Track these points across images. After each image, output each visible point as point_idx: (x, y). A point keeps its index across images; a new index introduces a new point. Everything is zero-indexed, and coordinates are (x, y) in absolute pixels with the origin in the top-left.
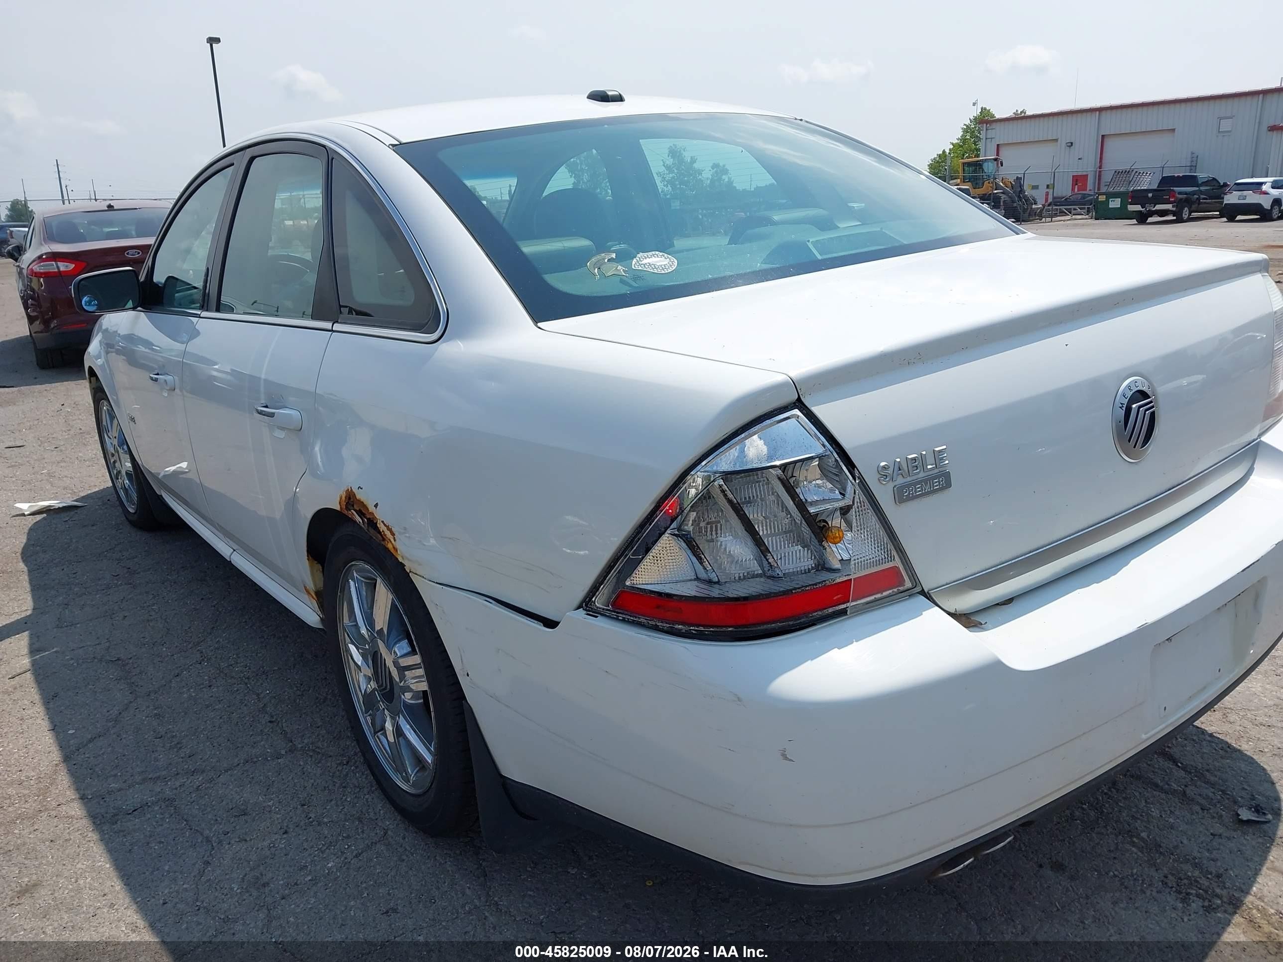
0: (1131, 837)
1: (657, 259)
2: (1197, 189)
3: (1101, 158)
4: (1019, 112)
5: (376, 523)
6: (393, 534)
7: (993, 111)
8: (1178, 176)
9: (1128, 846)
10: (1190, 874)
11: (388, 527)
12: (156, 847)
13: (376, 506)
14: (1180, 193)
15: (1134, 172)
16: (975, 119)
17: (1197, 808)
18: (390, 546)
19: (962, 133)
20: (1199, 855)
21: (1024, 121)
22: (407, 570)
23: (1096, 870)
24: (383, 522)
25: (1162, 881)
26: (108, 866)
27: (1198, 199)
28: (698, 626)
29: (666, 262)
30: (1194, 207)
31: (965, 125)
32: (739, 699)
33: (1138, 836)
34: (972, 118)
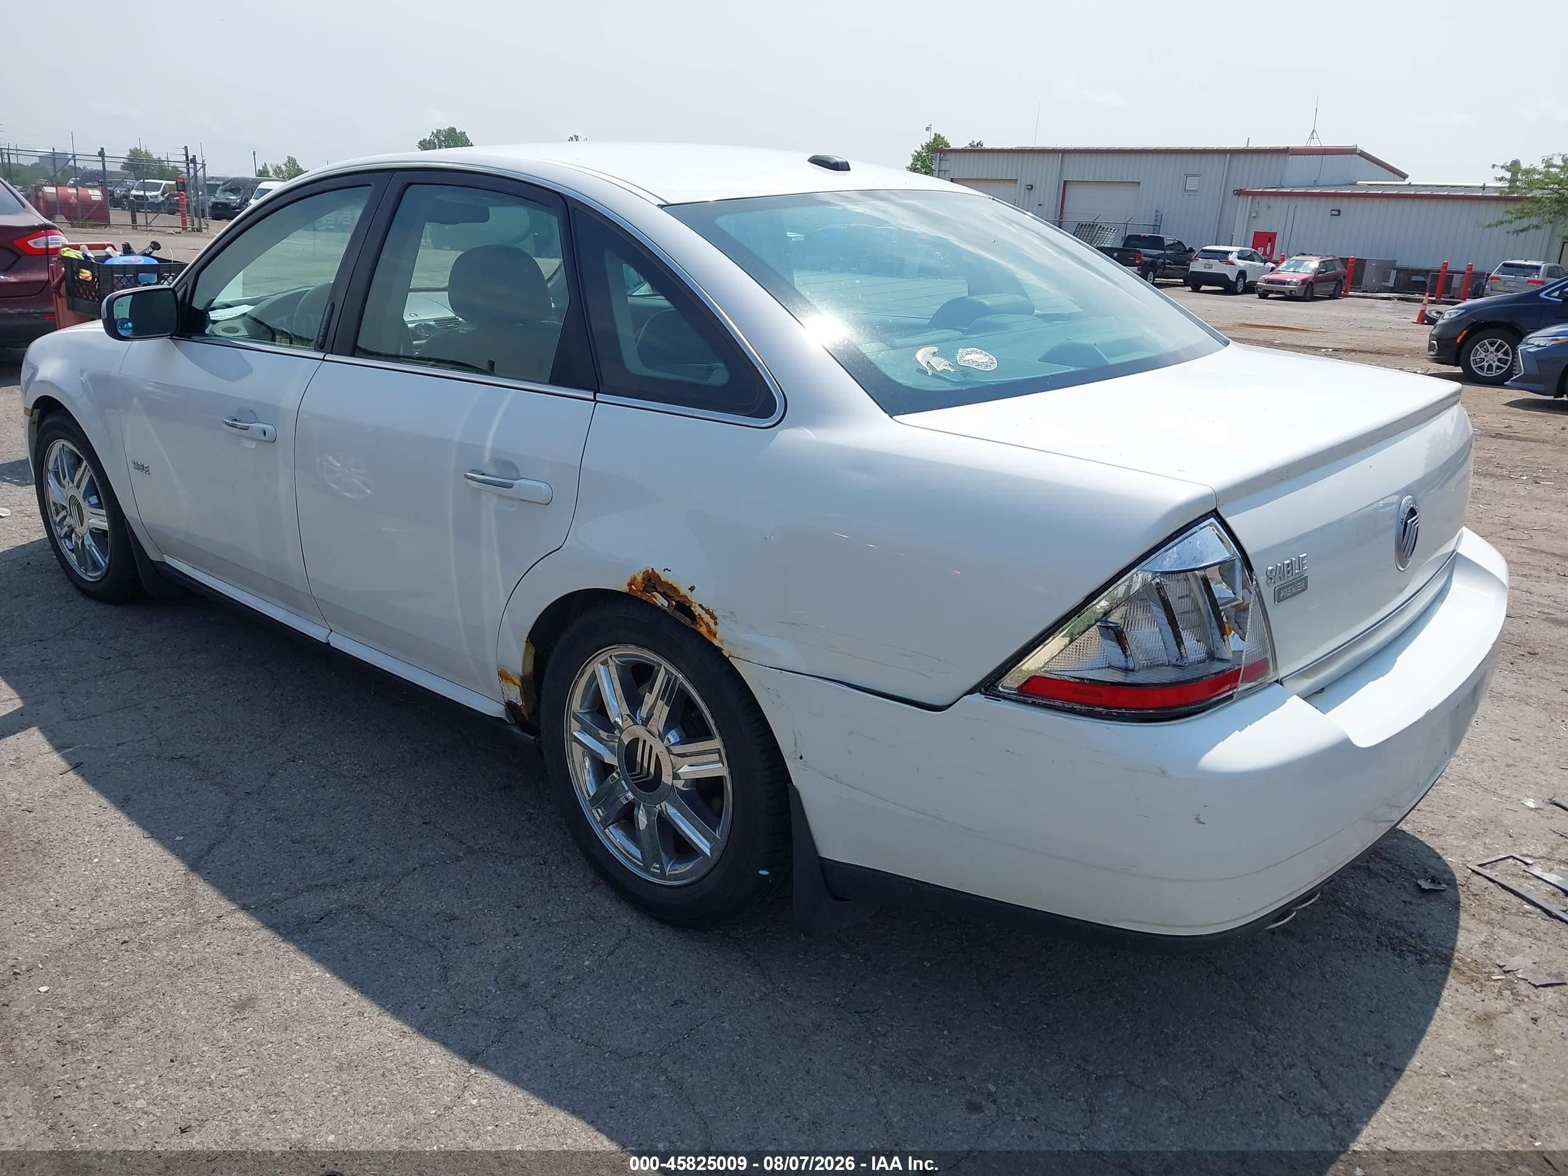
0: (1338, 906)
1: (978, 356)
2: (1163, 252)
3: (1062, 207)
4: (975, 144)
5: (690, 607)
6: (714, 618)
7: (947, 139)
8: (1144, 237)
9: (1338, 914)
10: (1397, 934)
11: (707, 612)
12: (375, 954)
13: (692, 589)
14: (1146, 256)
15: (1098, 226)
16: (928, 146)
17: (1382, 880)
18: (703, 630)
19: (912, 161)
20: (1398, 919)
21: (982, 155)
22: (725, 654)
23: (1319, 935)
24: (700, 606)
25: (1377, 941)
26: (328, 975)
27: (1164, 263)
28: (1120, 708)
29: (986, 359)
30: (1159, 272)
31: (916, 152)
32: (1163, 772)
33: (1344, 905)
34: (924, 144)
